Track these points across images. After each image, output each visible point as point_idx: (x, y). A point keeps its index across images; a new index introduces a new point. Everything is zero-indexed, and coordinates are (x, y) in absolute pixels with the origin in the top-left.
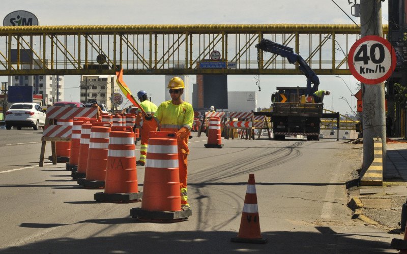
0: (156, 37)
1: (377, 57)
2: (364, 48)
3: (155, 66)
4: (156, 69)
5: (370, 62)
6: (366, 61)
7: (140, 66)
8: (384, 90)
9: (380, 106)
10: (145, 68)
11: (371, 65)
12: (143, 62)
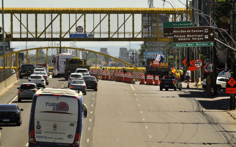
1: (199, 63)
2: (197, 62)
5: (198, 64)
6: (197, 64)
8: (200, 69)
9: (200, 72)
11: (198, 65)
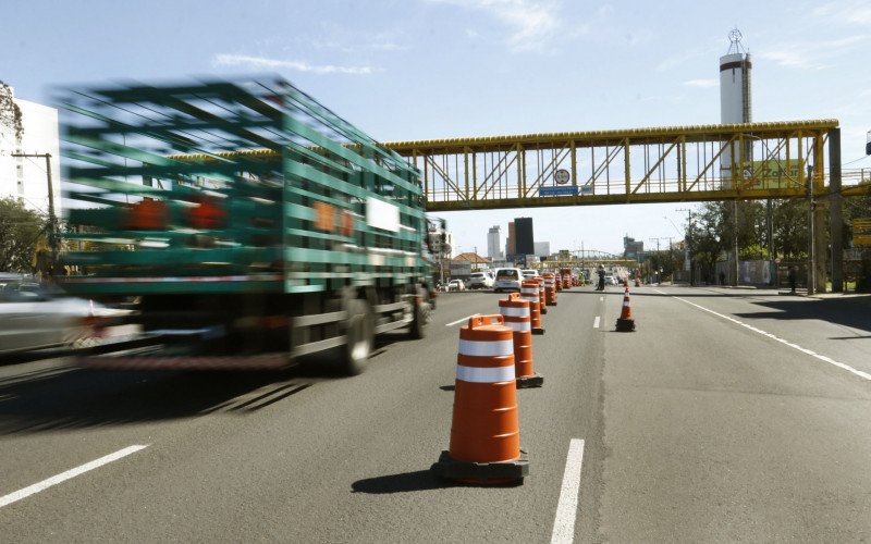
0: (474, 157)
3: (475, 196)
4: (475, 199)
7: (453, 197)
10: (460, 199)
12: (457, 191)
